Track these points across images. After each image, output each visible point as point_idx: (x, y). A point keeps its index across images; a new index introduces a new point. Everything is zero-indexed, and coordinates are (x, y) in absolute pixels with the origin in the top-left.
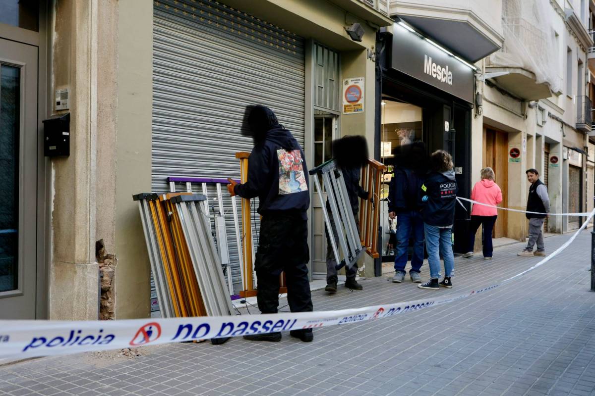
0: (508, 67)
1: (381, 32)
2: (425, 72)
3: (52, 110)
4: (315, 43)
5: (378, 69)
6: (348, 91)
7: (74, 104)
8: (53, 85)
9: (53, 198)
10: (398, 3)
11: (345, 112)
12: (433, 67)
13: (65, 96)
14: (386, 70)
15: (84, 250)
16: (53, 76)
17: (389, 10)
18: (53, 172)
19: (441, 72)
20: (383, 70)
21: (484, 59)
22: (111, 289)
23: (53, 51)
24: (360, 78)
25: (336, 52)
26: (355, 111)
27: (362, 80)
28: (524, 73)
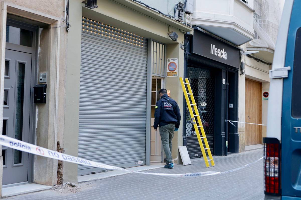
0: (259, 47)
1: (187, 34)
2: (211, 53)
3: (37, 82)
4: (153, 41)
5: (185, 53)
6: (169, 65)
7: (49, 80)
8: (38, 71)
9: (37, 122)
10: (196, 19)
11: (168, 76)
12: (215, 50)
13: (44, 76)
14: (189, 53)
15: (52, 145)
16: (38, 67)
17: (191, 22)
18: (37, 110)
19: (220, 52)
20: (188, 54)
21: (246, 43)
22: (62, 164)
23: (38, 56)
24: (176, 59)
25: (163, 45)
26: (173, 76)
27: (177, 59)
28: (268, 50)
